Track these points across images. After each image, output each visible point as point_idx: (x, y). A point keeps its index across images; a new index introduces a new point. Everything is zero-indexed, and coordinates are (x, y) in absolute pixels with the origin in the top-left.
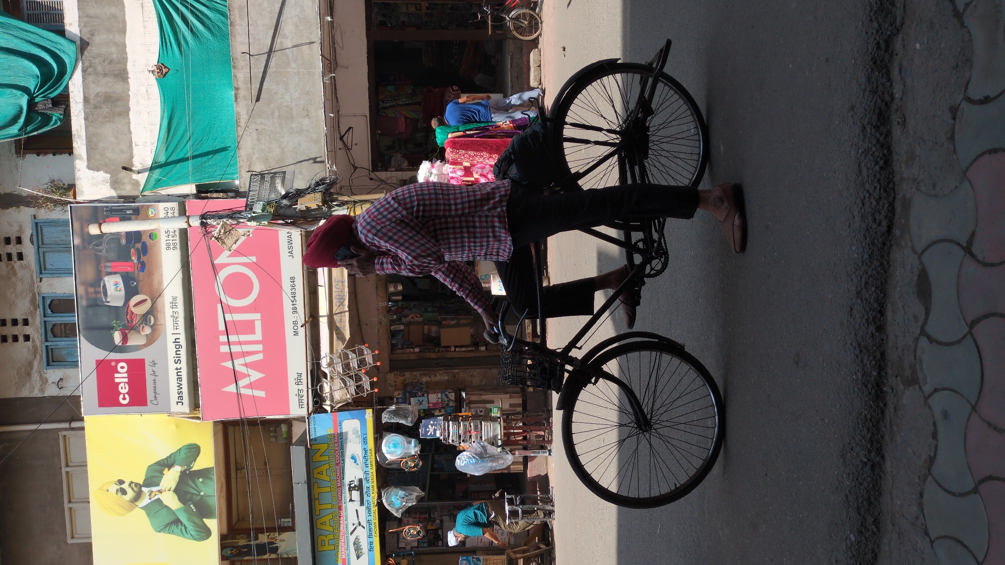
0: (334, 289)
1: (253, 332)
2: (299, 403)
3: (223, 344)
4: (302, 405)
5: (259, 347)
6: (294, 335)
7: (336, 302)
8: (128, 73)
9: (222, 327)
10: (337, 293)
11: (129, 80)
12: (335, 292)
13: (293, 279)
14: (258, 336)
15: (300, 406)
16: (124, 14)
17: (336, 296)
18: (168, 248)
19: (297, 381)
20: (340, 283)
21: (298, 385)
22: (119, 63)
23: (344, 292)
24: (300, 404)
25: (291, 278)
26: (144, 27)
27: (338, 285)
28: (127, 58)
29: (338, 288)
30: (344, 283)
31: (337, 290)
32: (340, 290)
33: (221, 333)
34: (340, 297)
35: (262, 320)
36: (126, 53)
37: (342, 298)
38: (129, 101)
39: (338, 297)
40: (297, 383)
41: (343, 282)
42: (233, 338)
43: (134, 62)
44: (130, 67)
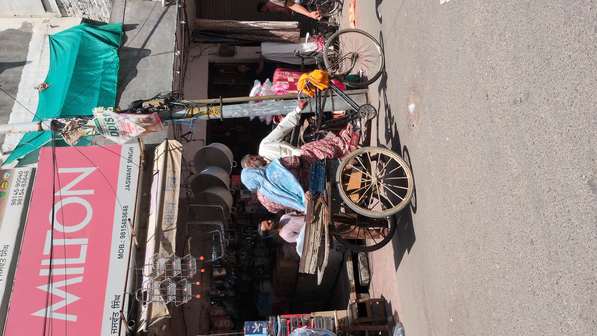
0: (164, 210)
1: (78, 256)
2: (112, 327)
3: (44, 267)
4: (114, 330)
5: (81, 270)
6: (119, 258)
7: (165, 221)
8: (18, 89)
9: (47, 251)
10: (167, 214)
11: (18, 94)
12: (166, 212)
13: (126, 208)
14: (82, 259)
15: (113, 331)
16: (27, 55)
17: (166, 216)
18: (13, 203)
19: (113, 304)
20: (171, 205)
21: (114, 308)
22: (13, 83)
23: (174, 213)
24: (114, 328)
25: (125, 207)
26: (40, 63)
27: (168, 206)
28: (20, 80)
29: (168, 210)
30: (174, 206)
31: (167, 211)
32: (170, 211)
33: (45, 257)
34: (169, 217)
35: (89, 245)
36: (20, 77)
37: (171, 217)
38: (13, 106)
39: (167, 217)
40: (113, 306)
41: (173, 204)
42: (55, 262)
43: (25, 82)
44: (20, 85)
